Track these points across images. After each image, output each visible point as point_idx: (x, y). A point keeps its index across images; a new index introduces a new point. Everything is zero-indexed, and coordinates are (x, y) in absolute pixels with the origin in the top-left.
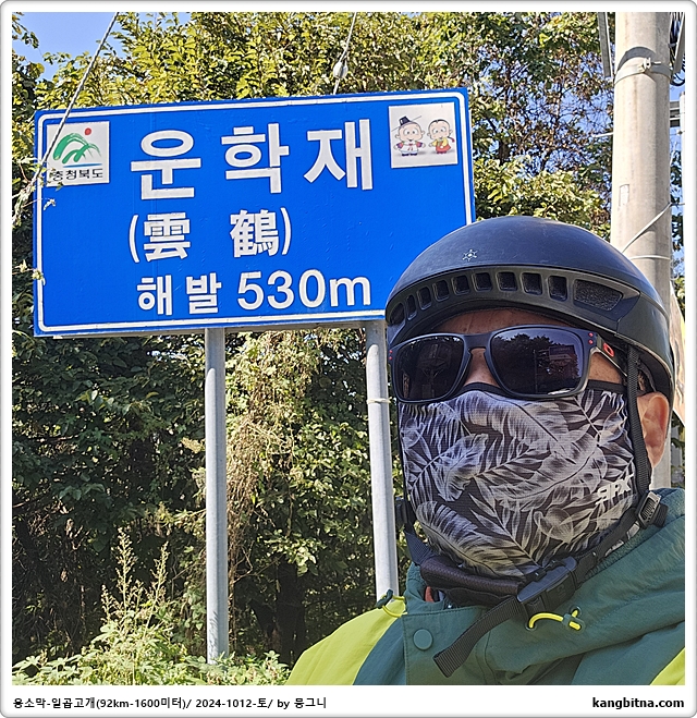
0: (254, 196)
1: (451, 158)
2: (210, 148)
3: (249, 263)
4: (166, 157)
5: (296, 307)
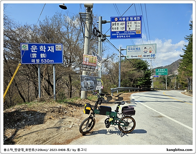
0: (43, 52)
1: (61, 50)
3: (42, 58)
4: (34, 48)
5: (47, 62)
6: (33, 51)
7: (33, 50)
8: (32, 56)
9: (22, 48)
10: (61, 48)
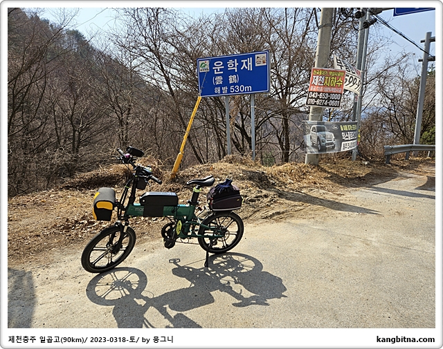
0: (233, 72)
1: (265, 64)
2: (225, 65)
3: (232, 84)
4: (218, 66)
5: (240, 91)
6: (217, 71)
7: (217, 69)
8: (215, 81)
9: (200, 68)
10: (265, 59)
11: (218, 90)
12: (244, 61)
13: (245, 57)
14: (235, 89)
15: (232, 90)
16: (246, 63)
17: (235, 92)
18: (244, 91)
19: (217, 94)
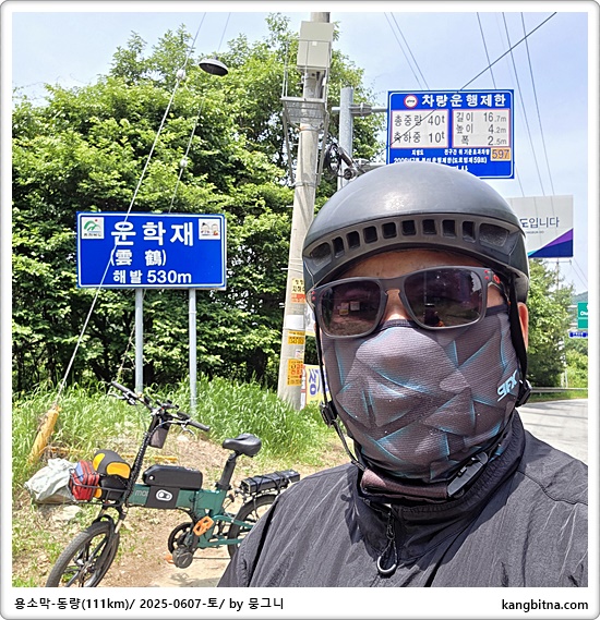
0: (153, 246)
1: (218, 237)
3: (151, 267)
4: (124, 232)
5: (167, 282)
6: (121, 240)
7: (121, 237)
8: (115, 258)
9: (84, 231)
11: (120, 276)
12: (177, 228)
13: (180, 221)
14: (158, 277)
15: (152, 278)
16: (182, 231)
17: (157, 283)
18: (176, 283)
19: (118, 283)
